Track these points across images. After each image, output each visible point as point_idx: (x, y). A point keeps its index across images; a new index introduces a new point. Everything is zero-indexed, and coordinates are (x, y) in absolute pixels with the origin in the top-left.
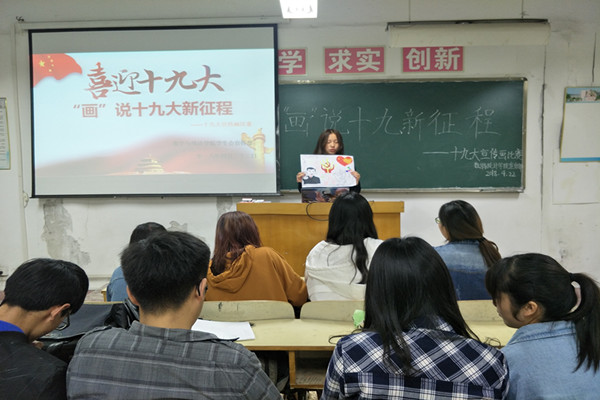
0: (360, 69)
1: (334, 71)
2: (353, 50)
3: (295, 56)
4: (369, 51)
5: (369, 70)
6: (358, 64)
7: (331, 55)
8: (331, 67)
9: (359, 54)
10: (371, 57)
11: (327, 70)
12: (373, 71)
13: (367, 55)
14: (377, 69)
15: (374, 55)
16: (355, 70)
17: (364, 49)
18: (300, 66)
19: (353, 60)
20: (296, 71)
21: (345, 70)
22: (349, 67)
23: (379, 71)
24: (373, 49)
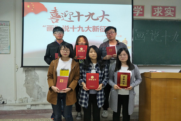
0: (166, 15)
1: (155, 15)
2: (163, 7)
3: (140, 9)
4: (169, 8)
5: (170, 16)
6: (165, 13)
7: (154, 9)
8: (154, 14)
9: (165, 9)
10: (170, 10)
11: (153, 15)
12: (171, 16)
13: (169, 10)
14: (173, 15)
15: (172, 10)
16: (164, 15)
17: (168, 7)
18: (142, 13)
19: (163, 11)
20: (140, 15)
21: (160, 15)
22: (162, 14)
23: (173, 16)
24: (171, 7)
